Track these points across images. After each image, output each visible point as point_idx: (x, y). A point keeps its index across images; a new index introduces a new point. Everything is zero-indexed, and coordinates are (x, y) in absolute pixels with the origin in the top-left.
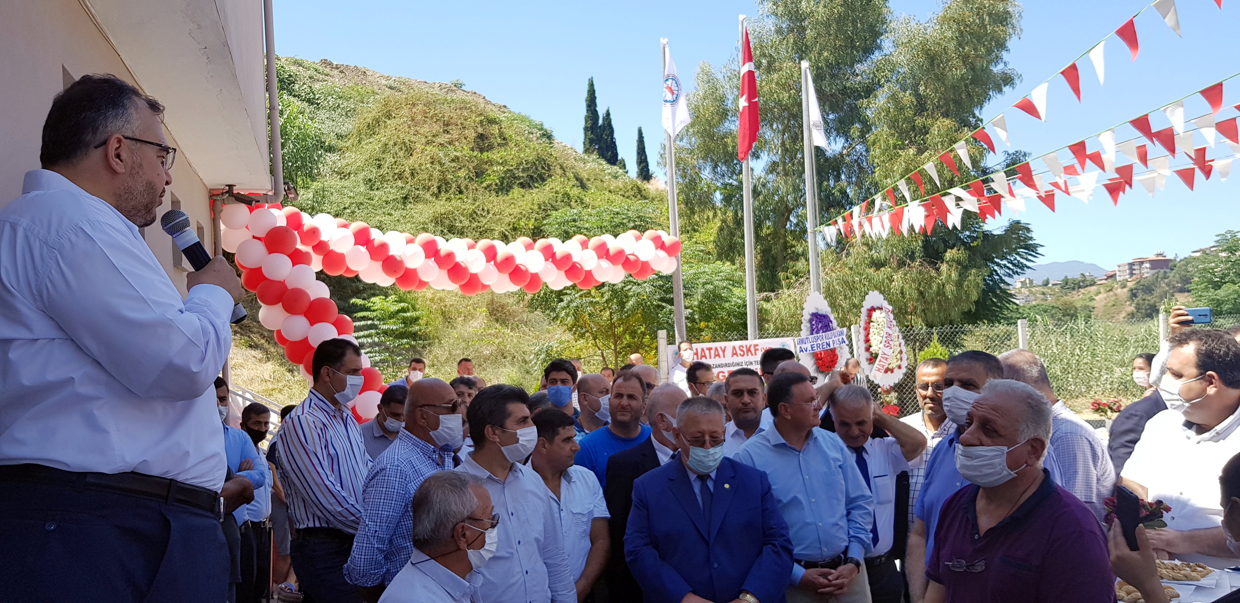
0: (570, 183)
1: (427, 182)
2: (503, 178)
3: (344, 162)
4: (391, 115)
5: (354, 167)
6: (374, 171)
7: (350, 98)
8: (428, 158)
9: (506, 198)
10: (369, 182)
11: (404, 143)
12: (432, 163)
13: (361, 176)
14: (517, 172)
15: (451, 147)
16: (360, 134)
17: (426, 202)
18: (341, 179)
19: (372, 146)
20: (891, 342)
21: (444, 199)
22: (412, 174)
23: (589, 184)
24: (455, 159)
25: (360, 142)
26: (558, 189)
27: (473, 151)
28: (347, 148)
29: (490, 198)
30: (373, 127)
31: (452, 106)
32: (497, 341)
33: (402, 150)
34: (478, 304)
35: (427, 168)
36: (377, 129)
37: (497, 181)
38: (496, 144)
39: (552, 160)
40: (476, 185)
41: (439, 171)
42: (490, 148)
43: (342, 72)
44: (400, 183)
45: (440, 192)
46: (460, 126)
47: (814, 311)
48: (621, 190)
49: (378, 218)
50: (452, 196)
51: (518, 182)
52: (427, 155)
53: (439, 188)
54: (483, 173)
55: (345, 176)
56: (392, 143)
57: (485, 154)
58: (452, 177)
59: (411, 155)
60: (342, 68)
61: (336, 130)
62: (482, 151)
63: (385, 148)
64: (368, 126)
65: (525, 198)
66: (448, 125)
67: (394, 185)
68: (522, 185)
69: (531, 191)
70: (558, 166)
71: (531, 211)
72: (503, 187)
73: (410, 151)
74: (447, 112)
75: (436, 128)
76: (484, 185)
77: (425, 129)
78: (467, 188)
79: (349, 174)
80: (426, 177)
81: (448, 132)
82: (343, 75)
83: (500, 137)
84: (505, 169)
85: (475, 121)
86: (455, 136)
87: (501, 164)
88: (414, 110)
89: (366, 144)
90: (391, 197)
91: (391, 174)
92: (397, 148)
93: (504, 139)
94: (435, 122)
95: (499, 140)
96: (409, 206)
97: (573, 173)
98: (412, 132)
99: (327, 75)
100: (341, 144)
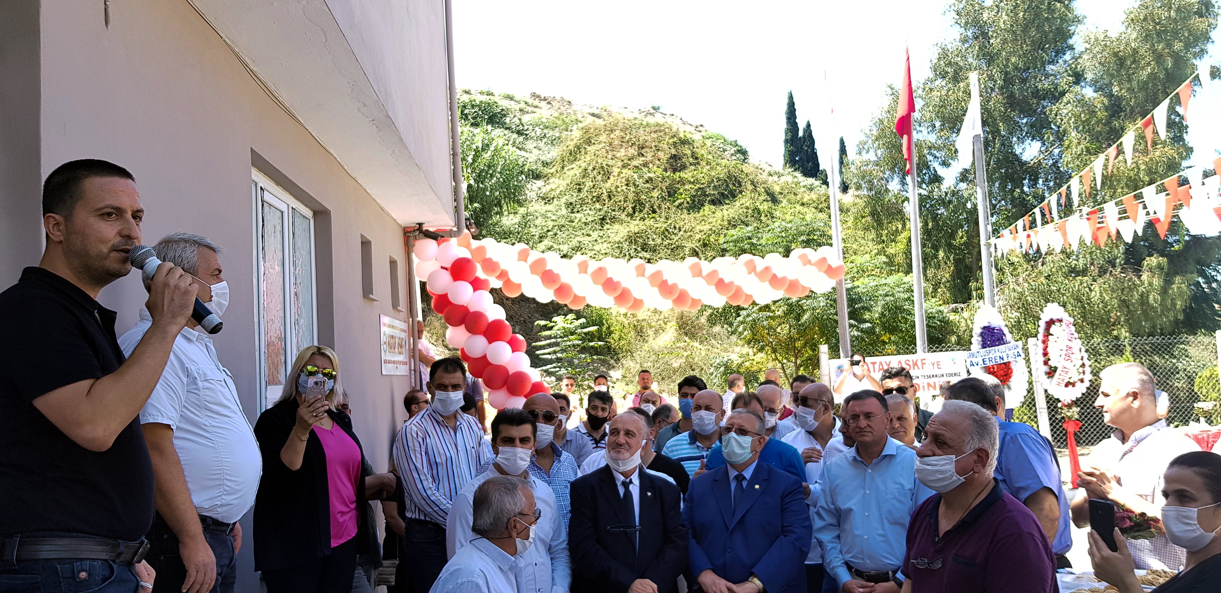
0: (760, 198)
1: (622, 203)
2: (694, 196)
3: (548, 188)
4: (591, 142)
5: (558, 192)
6: (575, 195)
7: (556, 127)
8: (624, 180)
9: (697, 215)
10: (569, 205)
11: (602, 167)
12: (627, 185)
13: (563, 200)
14: (708, 190)
15: (645, 170)
16: (563, 161)
17: (621, 222)
18: (546, 203)
19: (574, 171)
20: (1071, 355)
21: (638, 218)
22: (609, 197)
23: (780, 197)
24: (650, 180)
25: (563, 168)
26: (748, 204)
27: (666, 172)
28: (552, 174)
29: (682, 216)
30: (574, 154)
31: (647, 129)
32: (685, 354)
33: (600, 173)
34: (668, 318)
35: (622, 190)
36: (578, 156)
37: (688, 200)
38: (688, 164)
39: (743, 177)
40: (668, 204)
41: (634, 192)
42: (684, 167)
43: (549, 103)
44: (598, 206)
45: (634, 212)
46: (654, 148)
47: (986, 325)
48: (814, 202)
49: (578, 239)
50: (646, 216)
51: (708, 199)
52: (622, 178)
53: (634, 208)
54: (675, 192)
55: (549, 201)
56: (591, 168)
57: (678, 174)
58: (645, 197)
59: (609, 178)
60: (550, 99)
61: (543, 158)
62: (675, 171)
63: (585, 174)
64: (571, 154)
65: (715, 215)
66: (643, 148)
67: (593, 208)
68: (713, 202)
69: (722, 207)
70: (749, 182)
71: (720, 227)
72: (695, 205)
73: (607, 174)
74: (643, 136)
75: (632, 151)
76: (677, 203)
77: (621, 153)
78: (659, 207)
79: (553, 198)
80: (622, 198)
81: (643, 155)
82: (550, 106)
83: (692, 157)
84: (696, 187)
85: (668, 143)
86: (649, 158)
87: (693, 183)
88: (612, 136)
89: (569, 170)
90: (590, 219)
91: (590, 197)
92: (595, 172)
93: (697, 158)
94: (631, 146)
95: (691, 160)
96: (606, 226)
97: (764, 188)
98: (610, 157)
99: (536, 107)
100: (546, 171)
